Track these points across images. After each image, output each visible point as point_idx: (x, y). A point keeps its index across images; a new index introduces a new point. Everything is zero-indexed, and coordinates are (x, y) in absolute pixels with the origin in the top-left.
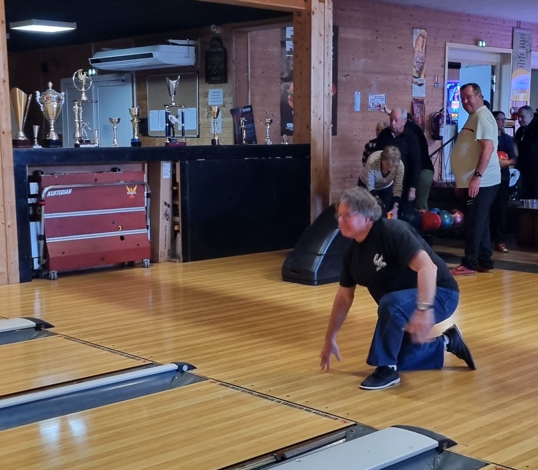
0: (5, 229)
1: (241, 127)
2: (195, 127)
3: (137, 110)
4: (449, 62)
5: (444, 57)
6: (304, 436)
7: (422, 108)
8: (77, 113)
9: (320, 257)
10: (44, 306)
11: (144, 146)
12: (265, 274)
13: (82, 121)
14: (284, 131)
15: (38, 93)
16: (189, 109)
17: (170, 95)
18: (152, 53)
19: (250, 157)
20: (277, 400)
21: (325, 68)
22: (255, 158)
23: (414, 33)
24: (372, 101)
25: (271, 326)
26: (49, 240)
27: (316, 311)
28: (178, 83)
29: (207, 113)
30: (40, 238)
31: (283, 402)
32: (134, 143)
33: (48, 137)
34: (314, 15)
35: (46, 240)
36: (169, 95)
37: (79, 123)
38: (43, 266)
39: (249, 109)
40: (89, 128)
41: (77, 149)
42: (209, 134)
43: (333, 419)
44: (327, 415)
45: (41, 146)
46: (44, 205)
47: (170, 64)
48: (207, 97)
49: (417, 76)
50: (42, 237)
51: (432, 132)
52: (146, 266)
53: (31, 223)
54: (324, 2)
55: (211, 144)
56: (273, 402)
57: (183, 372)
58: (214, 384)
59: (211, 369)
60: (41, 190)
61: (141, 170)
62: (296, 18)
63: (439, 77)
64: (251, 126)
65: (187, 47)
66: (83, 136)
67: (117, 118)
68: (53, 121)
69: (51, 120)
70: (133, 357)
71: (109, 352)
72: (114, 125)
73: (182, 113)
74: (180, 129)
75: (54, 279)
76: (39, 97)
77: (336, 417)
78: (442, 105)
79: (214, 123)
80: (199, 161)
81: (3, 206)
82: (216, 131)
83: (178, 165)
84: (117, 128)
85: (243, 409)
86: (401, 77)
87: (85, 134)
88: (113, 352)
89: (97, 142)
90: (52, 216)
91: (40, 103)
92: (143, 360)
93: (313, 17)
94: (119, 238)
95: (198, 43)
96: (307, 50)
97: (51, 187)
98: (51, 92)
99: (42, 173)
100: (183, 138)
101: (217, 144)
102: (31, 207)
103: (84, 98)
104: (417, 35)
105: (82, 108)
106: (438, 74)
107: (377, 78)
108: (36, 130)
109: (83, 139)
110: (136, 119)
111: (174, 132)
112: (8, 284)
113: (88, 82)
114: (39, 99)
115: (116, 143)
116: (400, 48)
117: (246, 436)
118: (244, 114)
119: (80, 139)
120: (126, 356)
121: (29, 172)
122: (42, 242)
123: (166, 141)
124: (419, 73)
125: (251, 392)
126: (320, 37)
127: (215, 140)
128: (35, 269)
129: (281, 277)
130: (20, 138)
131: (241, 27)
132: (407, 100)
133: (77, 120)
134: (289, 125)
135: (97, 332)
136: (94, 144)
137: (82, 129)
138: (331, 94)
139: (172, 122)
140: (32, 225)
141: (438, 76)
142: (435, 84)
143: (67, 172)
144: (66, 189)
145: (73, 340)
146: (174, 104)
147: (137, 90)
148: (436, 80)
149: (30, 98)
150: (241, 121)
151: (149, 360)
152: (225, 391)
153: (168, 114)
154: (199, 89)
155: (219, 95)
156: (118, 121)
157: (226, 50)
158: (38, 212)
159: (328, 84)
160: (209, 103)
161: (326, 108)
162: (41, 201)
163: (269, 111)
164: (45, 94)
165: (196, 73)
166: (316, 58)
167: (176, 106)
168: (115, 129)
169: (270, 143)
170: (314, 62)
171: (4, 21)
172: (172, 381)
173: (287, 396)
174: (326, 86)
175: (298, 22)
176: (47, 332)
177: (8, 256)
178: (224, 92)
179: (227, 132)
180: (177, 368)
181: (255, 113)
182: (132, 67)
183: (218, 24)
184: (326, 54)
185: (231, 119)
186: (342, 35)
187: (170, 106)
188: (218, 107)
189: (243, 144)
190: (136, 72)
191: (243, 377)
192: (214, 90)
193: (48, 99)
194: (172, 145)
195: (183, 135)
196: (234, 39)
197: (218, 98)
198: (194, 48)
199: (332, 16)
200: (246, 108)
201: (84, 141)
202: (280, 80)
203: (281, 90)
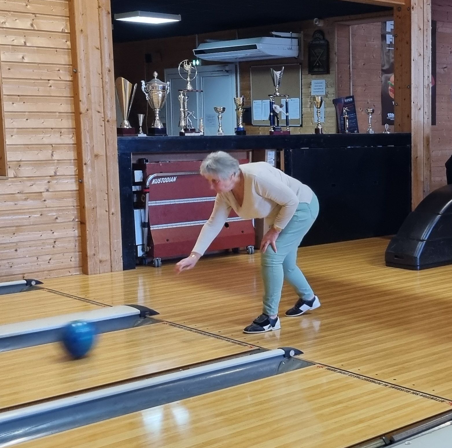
0: (109, 217)
1: (344, 117)
2: (298, 117)
3: (241, 100)
6: (412, 419)
8: (182, 102)
9: (422, 242)
10: (148, 294)
11: (248, 134)
12: (367, 259)
14: (385, 121)
15: (143, 82)
16: (292, 99)
17: (275, 85)
18: (256, 45)
19: (352, 146)
20: (384, 383)
21: (425, 61)
22: (357, 147)
25: (376, 310)
26: (153, 228)
27: (420, 295)
28: (282, 74)
29: (310, 103)
30: (144, 225)
31: (390, 385)
32: (238, 131)
33: (153, 125)
34: (413, 10)
35: (150, 228)
36: (273, 85)
37: (184, 113)
38: (147, 253)
39: (351, 99)
40: (194, 117)
41: (182, 137)
42: (312, 123)
43: (439, 401)
44: (433, 397)
45: (146, 135)
46: (149, 192)
47: (274, 56)
48: (309, 87)
50: (146, 225)
52: (250, 253)
53: (135, 210)
55: (314, 133)
56: (381, 386)
57: (290, 357)
58: (321, 369)
59: (318, 353)
60: (145, 178)
61: (245, 158)
62: (396, 13)
64: (353, 115)
65: (290, 39)
66: (188, 124)
67: (222, 108)
68: (158, 110)
69: (156, 109)
70: (240, 343)
71: (215, 338)
72: (219, 114)
73: (286, 102)
74: (284, 118)
75: (158, 267)
76: (144, 86)
77: (443, 400)
79: (317, 112)
80: (303, 149)
81: (107, 194)
82: (319, 120)
83: (282, 153)
84: (222, 117)
85: (351, 393)
87: (190, 123)
88: (219, 338)
89: (202, 130)
90: (156, 203)
91: (145, 93)
92: (249, 346)
93: (413, 12)
95: (301, 35)
96: (407, 43)
97: (155, 175)
98: (156, 82)
99: (147, 161)
100: (287, 127)
101: (320, 133)
102: (135, 195)
103: (189, 87)
105: (186, 97)
108: (140, 119)
109: (188, 128)
110: (240, 108)
111: (278, 121)
112: (111, 272)
113: (193, 72)
114: (144, 88)
115: (221, 132)
117: (354, 419)
118: (346, 104)
119: (185, 128)
121: (133, 160)
122: (146, 229)
123: (270, 130)
125: (358, 376)
126: (420, 31)
127: (319, 129)
128: (138, 256)
129: (385, 262)
130: (125, 127)
131: (343, 21)
133: (182, 109)
134: (390, 115)
135: (203, 318)
136: (199, 132)
137: (187, 118)
138: (431, 86)
139: (276, 112)
140: (137, 213)
143: (172, 160)
144: (171, 176)
145: (179, 327)
146: (278, 94)
147: (240, 81)
149: (135, 87)
150: (344, 111)
151: (255, 346)
152: (333, 375)
153: (273, 104)
154: (301, 80)
155: (322, 86)
156: (223, 110)
157: (328, 42)
158: (142, 200)
159: (427, 76)
160: (312, 93)
161: (425, 99)
162: (146, 188)
163: (371, 101)
164: (151, 84)
165: (299, 64)
166: (416, 50)
167: (280, 96)
168: (219, 118)
169: (372, 132)
170: (414, 54)
171: (110, 12)
172: (279, 367)
173: (394, 380)
174: (426, 77)
175: (398, 16)
176: (152, 319)
177: (112, 244)
178: (326, 83)
179: (329, 121)
180: (284, 353)
181: (357, 104)
182: (236, 59)
183: (320, 18)
184: (425, 47)
185: (333, 109)
186: (440, 29)
187: (274, 96)
188: (321, 98)
189: (346, 133)
190: (240, 63)
191: (349, 361)
192: (317, 81)
193: (153, 89)
194: (276, 134)
195: (287, 125)
196: (336, 32)
197: (320, 89)
198: (297, 40)
199: (431, 11)
200: (348, 98)
201: (189, 130)
202: (381, 72)
203: (382, 81)
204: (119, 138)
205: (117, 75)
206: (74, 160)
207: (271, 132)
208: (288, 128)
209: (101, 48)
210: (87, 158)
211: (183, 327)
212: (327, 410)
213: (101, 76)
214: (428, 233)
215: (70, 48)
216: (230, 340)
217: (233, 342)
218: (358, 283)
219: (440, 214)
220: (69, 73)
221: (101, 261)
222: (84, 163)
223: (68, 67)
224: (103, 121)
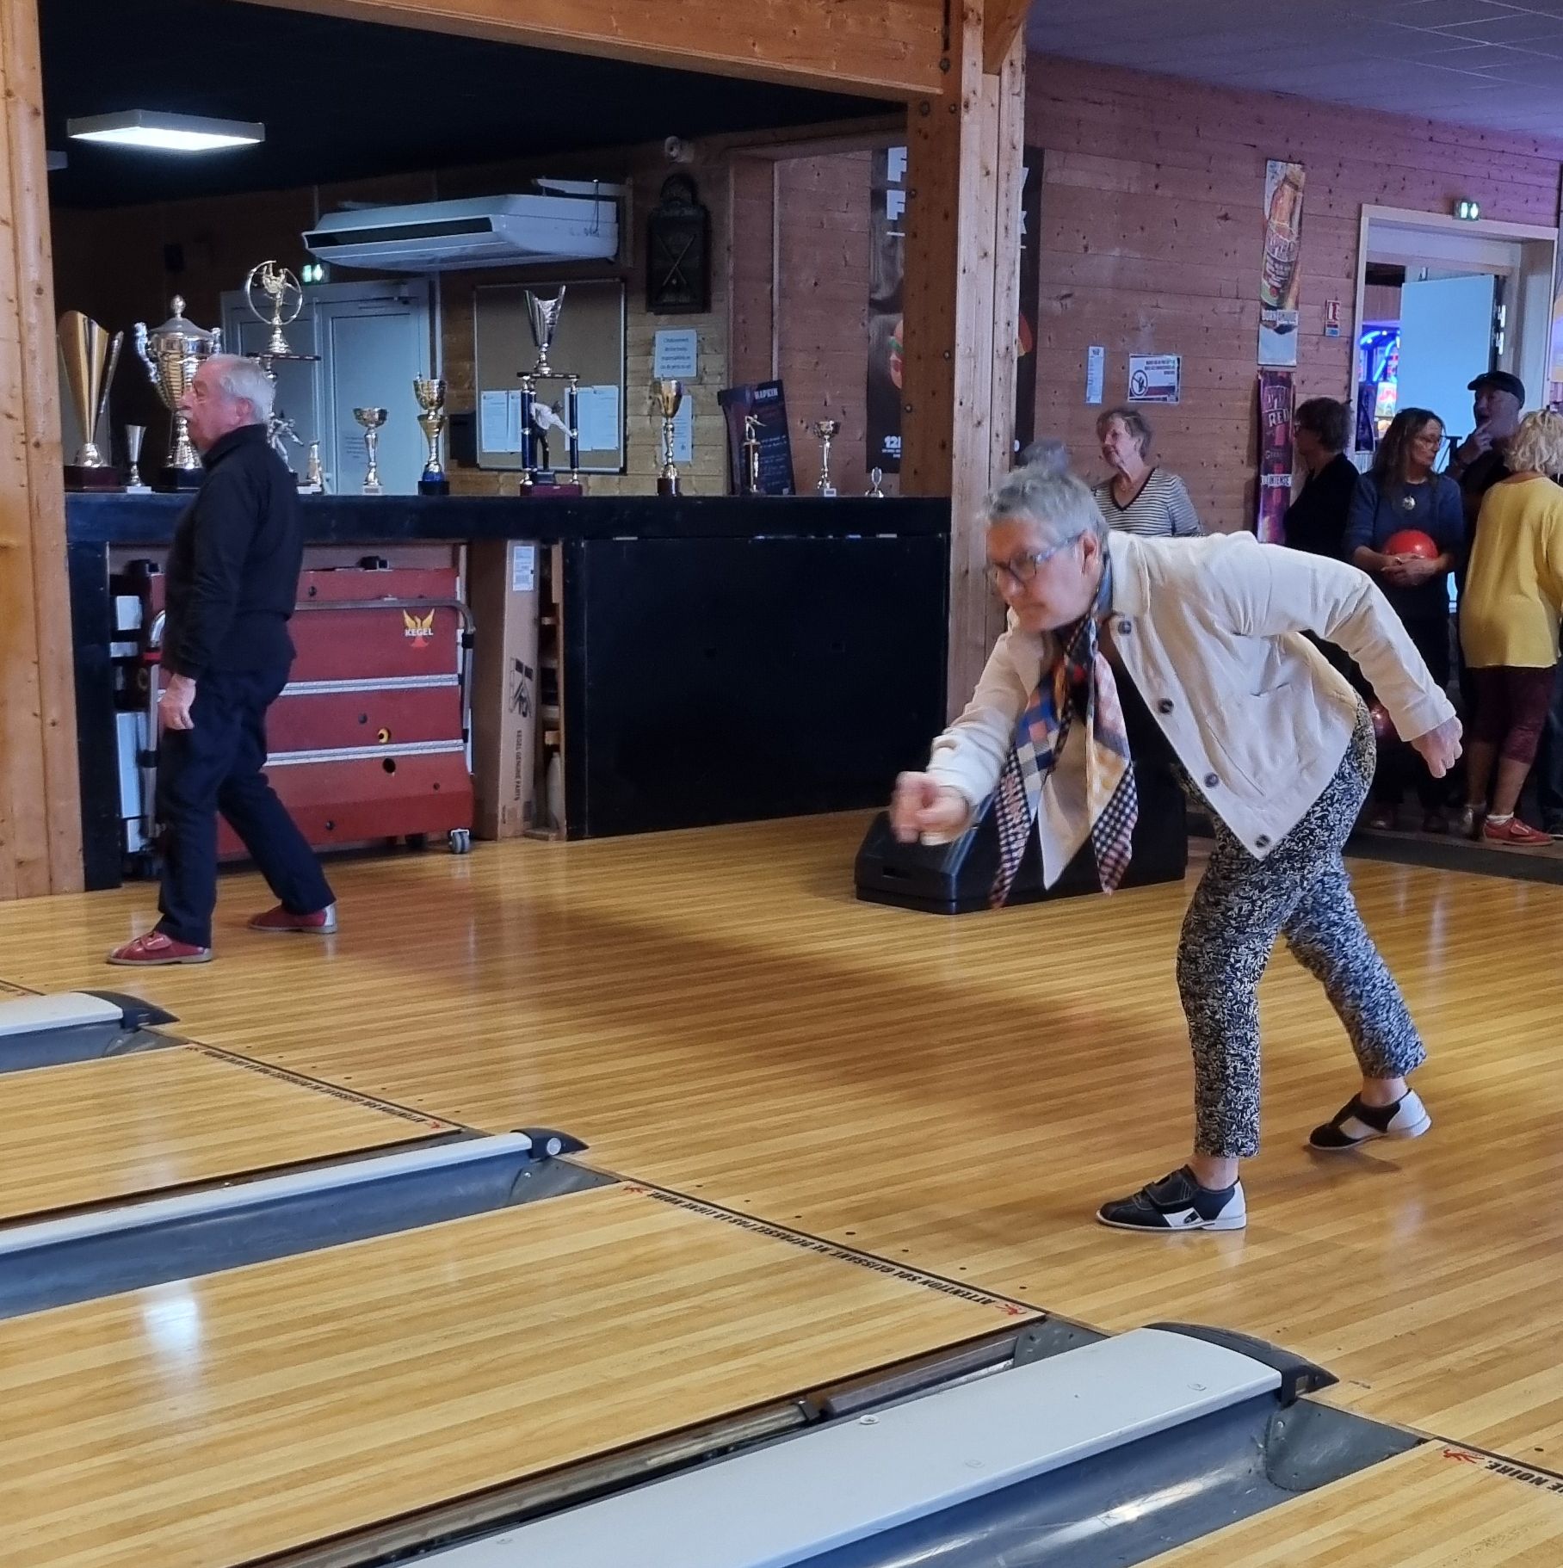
0: (42, 731)
1: (746, 444)
2: (612, 443)
3: (436, 387)
4: (1368, 263)
5: (1355, 247)
7: (1288, 399)
11: (456, 492)
12: (805, 878)
14: (877, 459)
15: (142, 329)
16: (593, 387)
17: (536, 344)
18: (488, 219)
19: (771, 534)
21: (999, 273)
22: (785, 537)
23: (1269, 174)
24: (1138, 377)
28: (559, 308)
29: (647, 402)
30: (146, 759)
31: (835, 1249)
32: (428, 484)
33: (172, 461)
34: (967, 112)
36: (532, 343)
38: (153, 842)
39: (775, 392)
40: (295, 437)
42: (652, 462)
43: (977, 1301)
44: (961, 1289)
45: (149, 488)
48: (649, 353)
49: (1272, 301)
52: (459, 849)
53: (119, 716)
54: (999, 74)
55: (656, 493)
57: (546, 1158)
58: (636, 1194)
59: (631, 1150)
60: (147, 618)
61: (447, 564)
62: (913, 119)
63: (1338, 307)
64: (776, 441)
65: (592, 203)
67: (376, 410)
70: (405, 1111)
71: (335, 1098)
72: (370, 428)
73: (571, 396)
74: (565, 444)
76: (146, 340)
77: (988, 1297)
78: (1346, 393)
79: (666, 429)
80: (619, 541)
81: (35, 663)
82: (670, 454)
83: (557, 552)
84: (376, 439)
86: (1224, 307)
88: (346, 1097)
89: (317, 478)
93: (966, 118)
94: (381, 765)
95: (626, 190)
96: (946, 216)
98: (180, 326)
99: (152, 568)
100: (573, 473)
101: (674, 492)
102: (120, 669)
103: (279, 346)
104: (1276, 180)
107: (1157, 306)
108: (134, 441)
110: (433, 413)
111: (546, 454)
112: (51, 893)
113: (290, 298)
114: (144, 346)
115: (374, 483)
116: (1226, 217)
118: (756, 407)
121: (113, 563)
123: (522, 482)
124: (1281, 292)
125: (743, 1219)
126: (986, 179)
127: (669, 481)
128: (131, 850)
129: (854, 887)
130: (88, 463)
131: (753, 144)
132: (1244, 373)
134: (891, 442)
135: (305, 1036)
136: (308, 484)
137: (273, 439)
138: (1017, 352)
139: (540, 424)
141: (1334, 305)
142: (1327, 329)
145: (232, 1061)
146: (546, 370)
147: (443, 332)
148: (1331, 316)
149: (116, 341)
150: (748, 425)
151: (450, 1123)
152: (668, 1215)
153: (530, 401)
154: (626, 329)
155: (684, 349)
156: (380, 418)
157: (707, 214)
158: (140, 684)
159: (1005, 321)
160: (655, 371)
161: (998, 392)
162: (150, 650)
163: (833, 398)
164: (164, 334)
165: (617, 280)
166: (973, 240)
167: (552, 377)
168: (370, 442)
169: (832, 493)
170: (967, 253)
171: (41, 110)
172: (514, 1184)
173: (848, 1233)
174: (1002, 325)
175: (920, 133)
176: (157, 1034)
177: (51, 810)
178: (700, 339)
179: (707, 458)
180: (530, 1147)
181: (791, 406)
182: (431, 261)
183: (684, 136)
184: (1001, 230)
185: (720, 421)
186: (1053, 175)
187: (536, 378)
188: (678, 384)
189: (750, 493)
190: (442, 273)
191: (722, 1176)
192: (671, 334)
193: (172, 348)
194: (536, 493)
195: (573, 466)
196: (732, 180)
197: (683, 358)
198: (612, 206)
199: (1023, 116)
200: (766, 388)
202: (867, 307)
203: (869, 338)
204: (71, 497)
205: (64, 306)
207: (523, 487)
208: (575, 477)
209: (13, 220)
211: (246, 1061)
212: (643, 1314)
213: (15, 306)
216: (378, 1103)
217: (384, 1109)
218: (769, 946)
221: (21, 863)
224: (23, 443)
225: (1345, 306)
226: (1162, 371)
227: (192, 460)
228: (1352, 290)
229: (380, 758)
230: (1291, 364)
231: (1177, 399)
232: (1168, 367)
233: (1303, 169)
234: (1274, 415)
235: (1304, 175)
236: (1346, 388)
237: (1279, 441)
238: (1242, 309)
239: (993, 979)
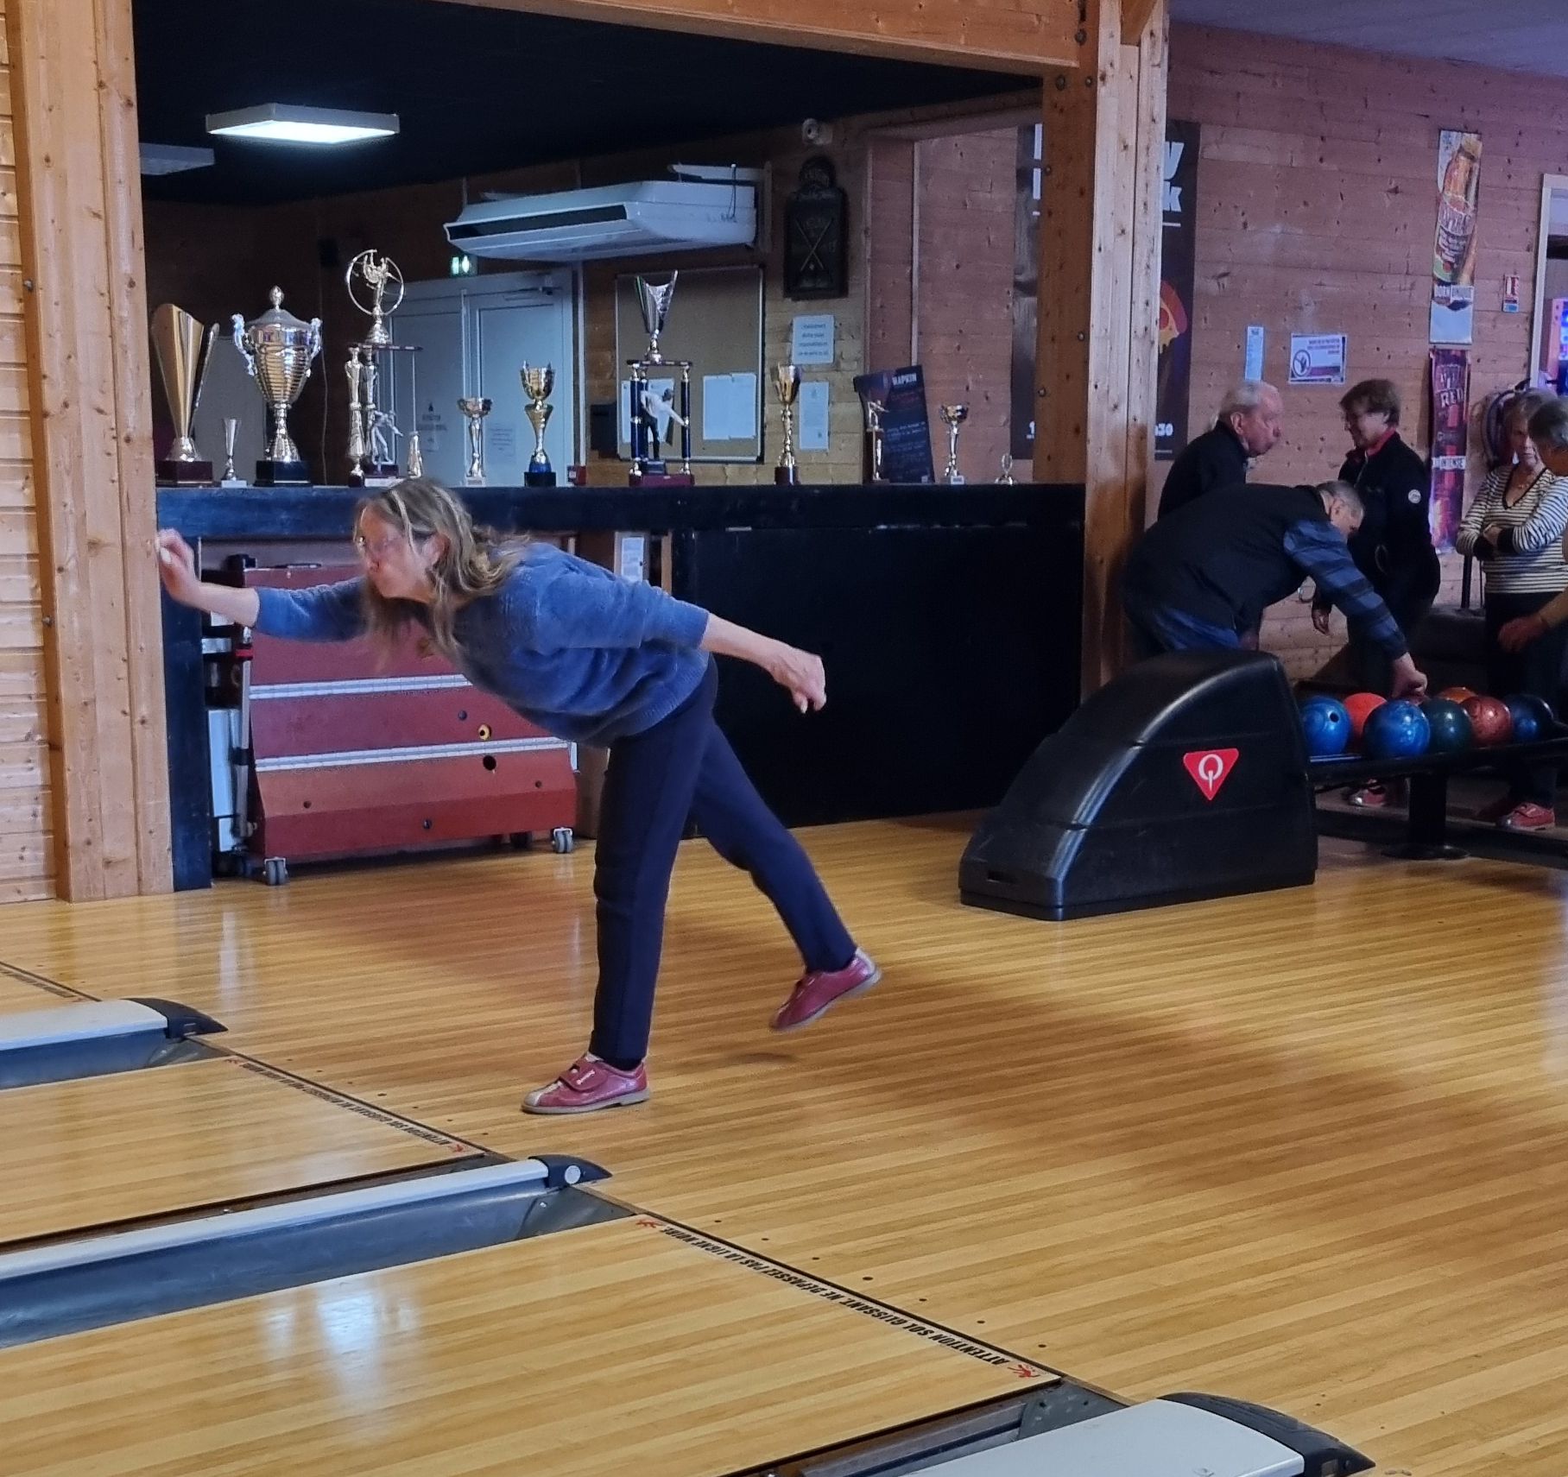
0: (132, 730)
1: (868, 430)
3: (544, 376)
4: (1549, 237)
5: (1535, 219)
7: (1461, 377)
8: (356, 382)
9: (1074, 833)
13: (373, 406)
15: (239, 321)
17: (647, 330)
18: (622, 207)
19: (894, 523)
20: (830, 1290)
21: (1137, 251)
22: (909, 527)
23: (1443, 145)
24: (1299, 357)
26: (265, 766)
28: (671, 293)
30: (241, 757)
31: (847, 1297)
32: (534, 475)
33: (271, 454)
34: (1104, 84)
35: (255, 766)
36: (644, 331)
38: (246, 841)
39: (913, 377)
40: (394, 428)
41: (359, 491)
45: (245, 482)
46: (250, 658)
47: (680, 241)
48: (787, 340)
49: (1446, 278)
50: (245, 757)
51: (1489, 452)
52: (562, 849)
53: (211, 713)
54: (1139, 45)
55: (771, 482)
56: (816, 1297)
62: (1048, 94)
63: (1517, 282)
65: (730, 188)
66: (375, 452)
67: (480, 400)
68: (284, 406)
69: (278, 403)
71: (362, 1116)
72: (473, 419)
75: (277, 883)
76: (243, 333)
77: (1002, 1356)
78: (1525, 370)
80: (732, 532)
81: (125, 660)
83: (666, 543)
84: (480, 430)
86: (1393, 283)
87: (382, 446)
90: (275, 691)
91: (244, 352)
92: (455, 1143)
93: (1102, 91)
94: (481, 762)
95: (765, 174)
96: (1081, 193)
98: (277, 318)
99: (251, 563)
100: (684, 462)
101: (791, 481)
102: (215, 666)
103: (380, 336)
104: (1450, 151)
105: (372, 367)
106: (1515, 273)
107: (1321, 284)
108: (229, 435)
109: (375, 463)
110: (540, 403)
112: (139, 894)
113: (391, 287)
114: (241, 339)
115: (478, 474)
116: (1396, 191)
118: (895, 393)
119: (365, 463)
120: (410, 1130)
122: (244, 769)
123: (631, 472)
124: (1455, 268)
125: (755, 1260)
126: (1124, 153)
127: (788, 469)
128: (222, 849)
129: (959, 892)
130: (184, 457)
131: (891, 125)
132: (1416, 351)
133: (356, 405)
135: (351, 1049)
137: (373, 431)
138: (1156, 333)
140: (216, 718)
141: (1513, 279)
142: (1505, 304)
143: (325, 562)
146: (657, 357)
148: (1509, 292)
149: (212, 333)
150: (871, 411)
151: (474, 1146)
154: (763, 316)
155: (823, 336)
156: (484, 408)
157: (844, 195)
158: (232, 681)
159: (1144, 300)
160: (792, 358)
161: (1136, 376)
162: (242, 646)
163: (976, 381)
164: (261, 326)
165: (757, 266)
166: (1109, 217)
167: (664, 364)
168: (474, 432)
169: (960, 480)
170: (1103, 230)
171: (135, 102)
172: (527, 1215)
174: (1140, 305)
175: (1056, 107)
176: (201, 1045)
177: (140, 810)
178: (838, 324)
179: (844, 446)
181: (931, 391)
183: (822, 118)
184: (1139, 206)
185: (855, 407)
186: (1210, 151)
187: (646, 365)
188: (796, 370)
189: (873, 482)
191: (745, 1210)
192: (809, 320)
193: (270, 340)
194: (648, 483)
195: (684, 455)
196: (870, 162)
197: (819, 344)
198: (750, 191)
199: (1165, 87)
200: (904, 374)
201: (379, 468)
202: (1012, 289)
203: (1014, 320)
204: (164, 492)
205: (157, 299)
206: (29, 556)
208: (687, 466)
209: (105, 212)
210: (65, 550)
211: (283, 1075)
213: (107, 299)
214: (1095, 803)
215: (15, 213)
219: (1139, 744)
220: (11, 291)
221: (109, 862)
222: (56, 565)
223: (11, 271)
224: (114, 438)
225: (1522, 280)
226: (1327, 351)
227: (289, 453)
228: (1533, 264)
229: (480, 755)
230: (1466, 342)
231: (1342, 380)
232: (1333, 347)
233: (1480, 139)
234: (1447, 394)
235: (1481, 145)
236: (1525, 366)
237: (1452, 421)
238: (1413, 285)
239: (1083, 993)
